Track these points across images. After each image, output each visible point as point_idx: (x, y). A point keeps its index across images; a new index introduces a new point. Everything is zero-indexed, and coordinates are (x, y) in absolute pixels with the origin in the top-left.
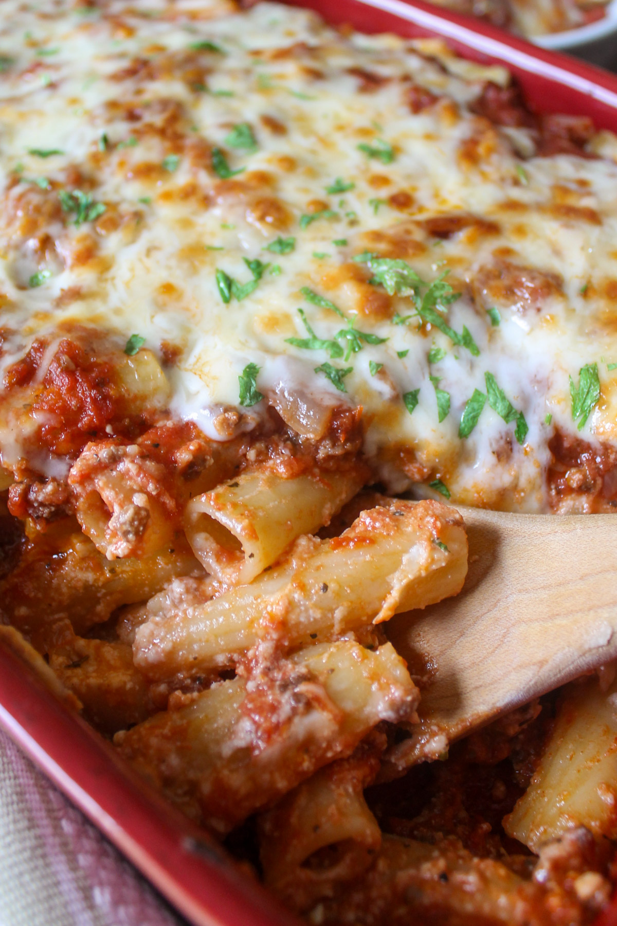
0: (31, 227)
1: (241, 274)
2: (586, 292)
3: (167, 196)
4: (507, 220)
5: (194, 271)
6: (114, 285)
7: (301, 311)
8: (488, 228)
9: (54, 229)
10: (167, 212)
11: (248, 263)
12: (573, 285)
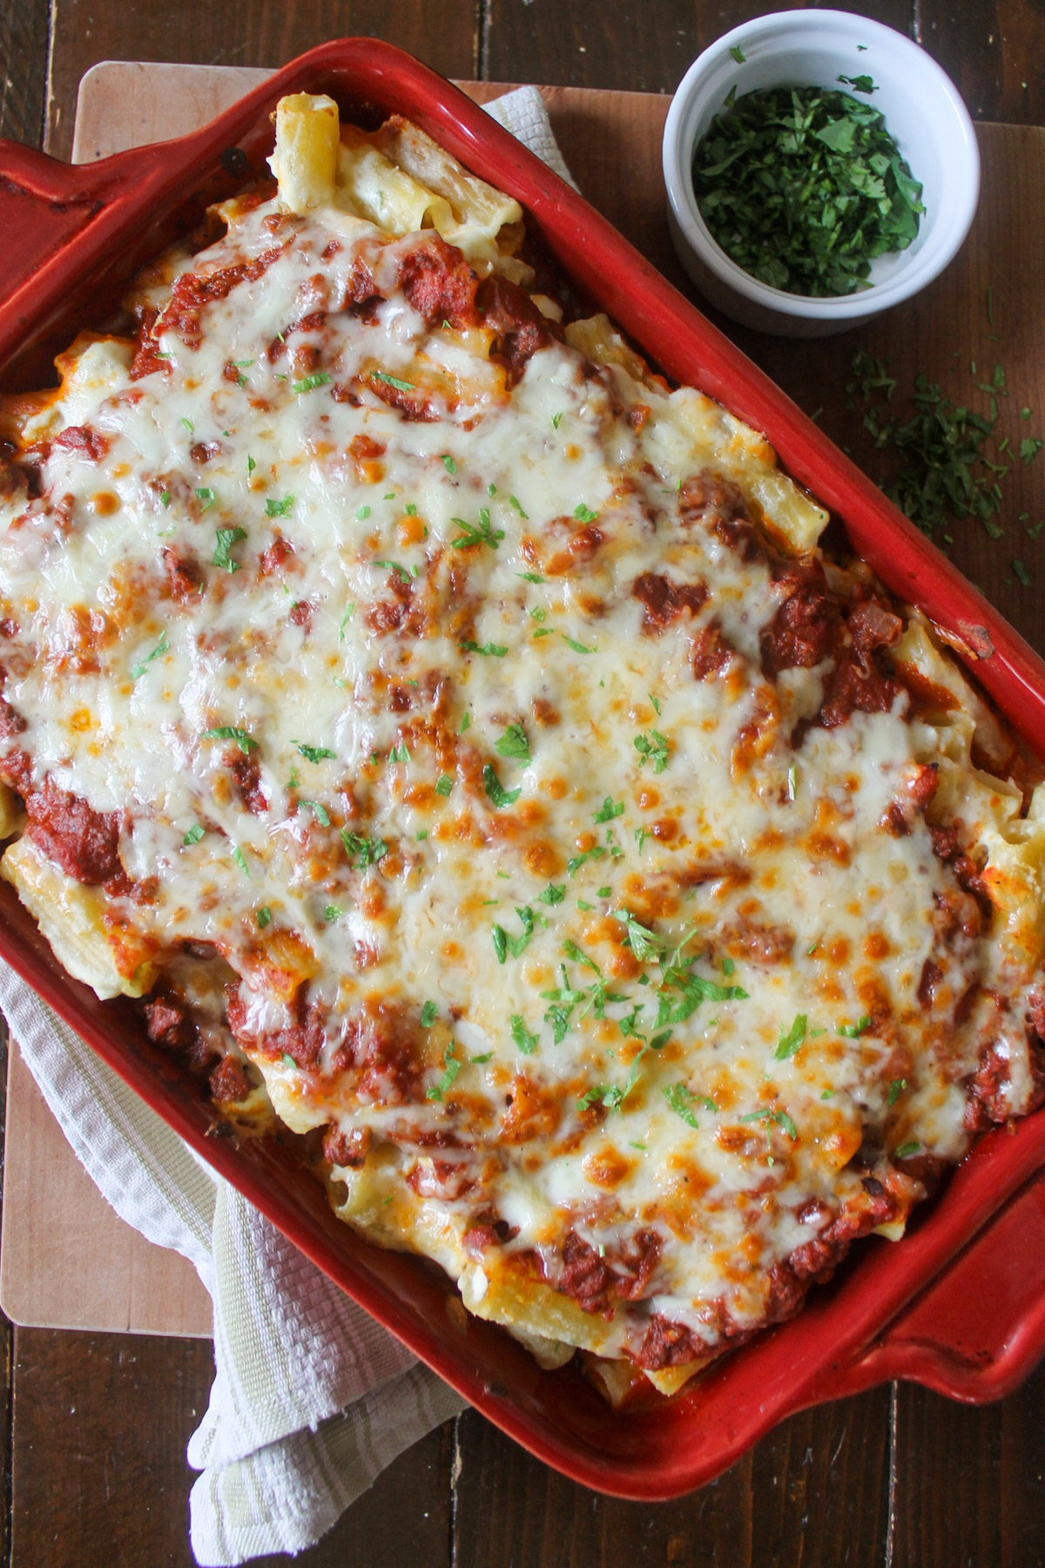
0: (321, 874)
1: (514, 925)
2: (814, 953)
3: (444, 833)
4: (761, 862)
5: (473, 927)
6: (404, 942)
7: (563, 967)
8: (739, 876)
9: (343, 874)
10: (444, 854)
11: (520, 912)
12: (804, 944)
